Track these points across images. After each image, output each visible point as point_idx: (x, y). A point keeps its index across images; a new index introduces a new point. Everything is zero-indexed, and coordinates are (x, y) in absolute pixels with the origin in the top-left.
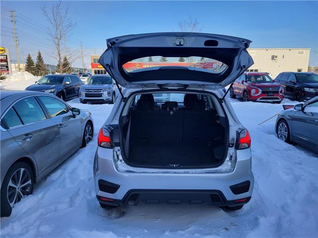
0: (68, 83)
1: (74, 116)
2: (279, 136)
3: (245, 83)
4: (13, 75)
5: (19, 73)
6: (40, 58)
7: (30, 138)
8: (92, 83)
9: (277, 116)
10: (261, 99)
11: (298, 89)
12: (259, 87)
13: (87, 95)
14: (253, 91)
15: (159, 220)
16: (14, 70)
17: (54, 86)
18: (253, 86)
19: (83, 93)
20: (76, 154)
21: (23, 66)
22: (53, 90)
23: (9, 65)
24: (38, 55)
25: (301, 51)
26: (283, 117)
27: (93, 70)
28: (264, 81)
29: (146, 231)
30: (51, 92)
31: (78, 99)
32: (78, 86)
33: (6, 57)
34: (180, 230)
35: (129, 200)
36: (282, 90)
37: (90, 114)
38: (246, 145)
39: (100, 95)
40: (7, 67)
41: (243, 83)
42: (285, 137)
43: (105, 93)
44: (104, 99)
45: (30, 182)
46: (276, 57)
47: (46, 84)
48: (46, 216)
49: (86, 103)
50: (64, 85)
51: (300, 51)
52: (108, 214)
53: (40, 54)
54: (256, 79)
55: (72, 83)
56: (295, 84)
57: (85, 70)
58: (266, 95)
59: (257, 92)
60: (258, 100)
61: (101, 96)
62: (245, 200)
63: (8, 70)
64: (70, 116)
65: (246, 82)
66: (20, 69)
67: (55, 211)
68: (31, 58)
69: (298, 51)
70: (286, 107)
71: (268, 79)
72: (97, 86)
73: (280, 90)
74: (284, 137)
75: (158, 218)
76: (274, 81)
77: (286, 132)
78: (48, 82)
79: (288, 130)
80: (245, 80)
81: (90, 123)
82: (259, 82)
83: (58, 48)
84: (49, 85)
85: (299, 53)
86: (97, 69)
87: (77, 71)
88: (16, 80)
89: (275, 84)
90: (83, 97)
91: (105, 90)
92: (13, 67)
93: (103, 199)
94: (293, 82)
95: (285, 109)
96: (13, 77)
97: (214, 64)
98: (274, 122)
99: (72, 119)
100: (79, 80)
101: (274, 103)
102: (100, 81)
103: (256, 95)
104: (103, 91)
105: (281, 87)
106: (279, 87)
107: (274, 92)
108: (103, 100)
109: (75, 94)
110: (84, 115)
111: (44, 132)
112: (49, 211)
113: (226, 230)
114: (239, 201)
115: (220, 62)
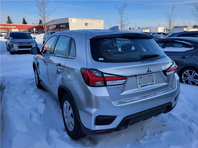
13: (20, 47)
29: (128, 145)
35: (122, 126)
39: (31, 47)
43: (34, 45)
46: (87, 24)
69: (98, 21)
90: (17, 49)
91: (33, 43)
97: (50, 27)
115: (54, 26)
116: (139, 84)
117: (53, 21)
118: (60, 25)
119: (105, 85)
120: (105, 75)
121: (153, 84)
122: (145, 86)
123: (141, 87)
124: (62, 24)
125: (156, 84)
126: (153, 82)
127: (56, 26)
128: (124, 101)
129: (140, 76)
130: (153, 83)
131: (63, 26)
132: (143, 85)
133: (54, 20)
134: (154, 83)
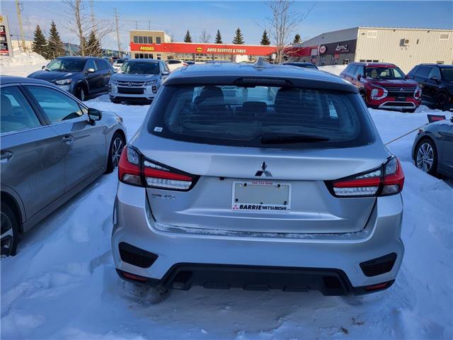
0: (92, 70)
1: (92, 122)
2: (418, 164)
3: (362, 79)
4: (16, 56)
5: (24, 54)
6: (54, 31)
7: (8, 158)
8: (129, 73)
9: (417, 132)
10: (385, 105)
11: (442, 91)
12: (384, 86)
13: (120, 91)
14: (375, 92)
15: (227, 307)
16: (16, 49)
17: (70, 74)
18: (374, 83)
19: (115, 87)
20: (97, 184)
21: (29, 44)
22: (68, 81)
23: (8, 42)
24: (51, 27)
25: (446, 33)
26: (428, 134)
27: (134, 53)
28: (391, 76)
30: (66, 84)
31: (108, 96)
32: (108, 76)
33: (4, 29)
34: (263, 331)
35: (174, 280)
36: (418, 92)
37: (121, 119)
38: (394, 188)
39: (141, 91)
40: (6, 44)
41: (359, 79)
42: (428, 165)
43: (149, 88)
44: (147, 97)
45: (10, 232)
46: (407, 41)
47: (60, 70)
48: (31, 297)
49: (119, 102)
50: (87, 74)
51: (443, 33)
52: (141, 294)
53: (53, 26)
54: (379, 73)
55: (99, 70)
56: (438, 82)
57: (123, 53)
58: (394, 98)
59: (381, 94)
60: (381, 106)
61: (142, 93)
62: (383, 286)
63: (7, 49)
64: (86, 123)
65: (364, 77)
66: (25, 48)
67: (50, 287)
68: (40, 32)
69: (441, 33)
70: (433, 118)
71: (397, 74)
72: (137, 77)
73: (416, 92)
74: (426, 166)
75: (227, 304)
76: (407, 77)
77: (431, 158)
78: (62, 67)
79: (435, 154)
80: (362, 75)
81: (120, 134)
82: (384, 78)
83: (77, 15)
84: (62, 73)
85: (443, 37)
86: (139, 52)
87: (110, 55)
88: (19, 64)
89: (408, 81)
90: (116, 94)
91: (147, 83)
92: (14, 44)
93: (128, 276)
94: (436, 80)
95: (430, 121)
96: (14, 61)
97: (313, 51)
98: (410, 141)
99: (88, 127)
100: (109, 67)
101: (404, 111)
102: (141, 69)
103: (379, 98)
104: (145, 85)
105: (418, 88)
106: (414, 86)
107: (405, 95)
108: (145, 98)
109: (104, 89)
110: (110, 121)
111: (46, 146)
112: (38, 286)
113: (343, 333)
114: (372, 288)
115: (323, 47)
116: (237, 200)
117: (323, 36)
118: (335, 45)
119: (144, 184)
120: (146, 163)
121: (285, 209)
122: (254, 207)
123: (241, 207)
124: (340, 44)
125: (292, 209)
126: (285, 203)
127: (327, 48)
128: (185, 229)
129: (243, 183)
130: (284, 206)
131: (343, 47)
132: (248, 205)
133: (323, 34)
134: (288, 206)
